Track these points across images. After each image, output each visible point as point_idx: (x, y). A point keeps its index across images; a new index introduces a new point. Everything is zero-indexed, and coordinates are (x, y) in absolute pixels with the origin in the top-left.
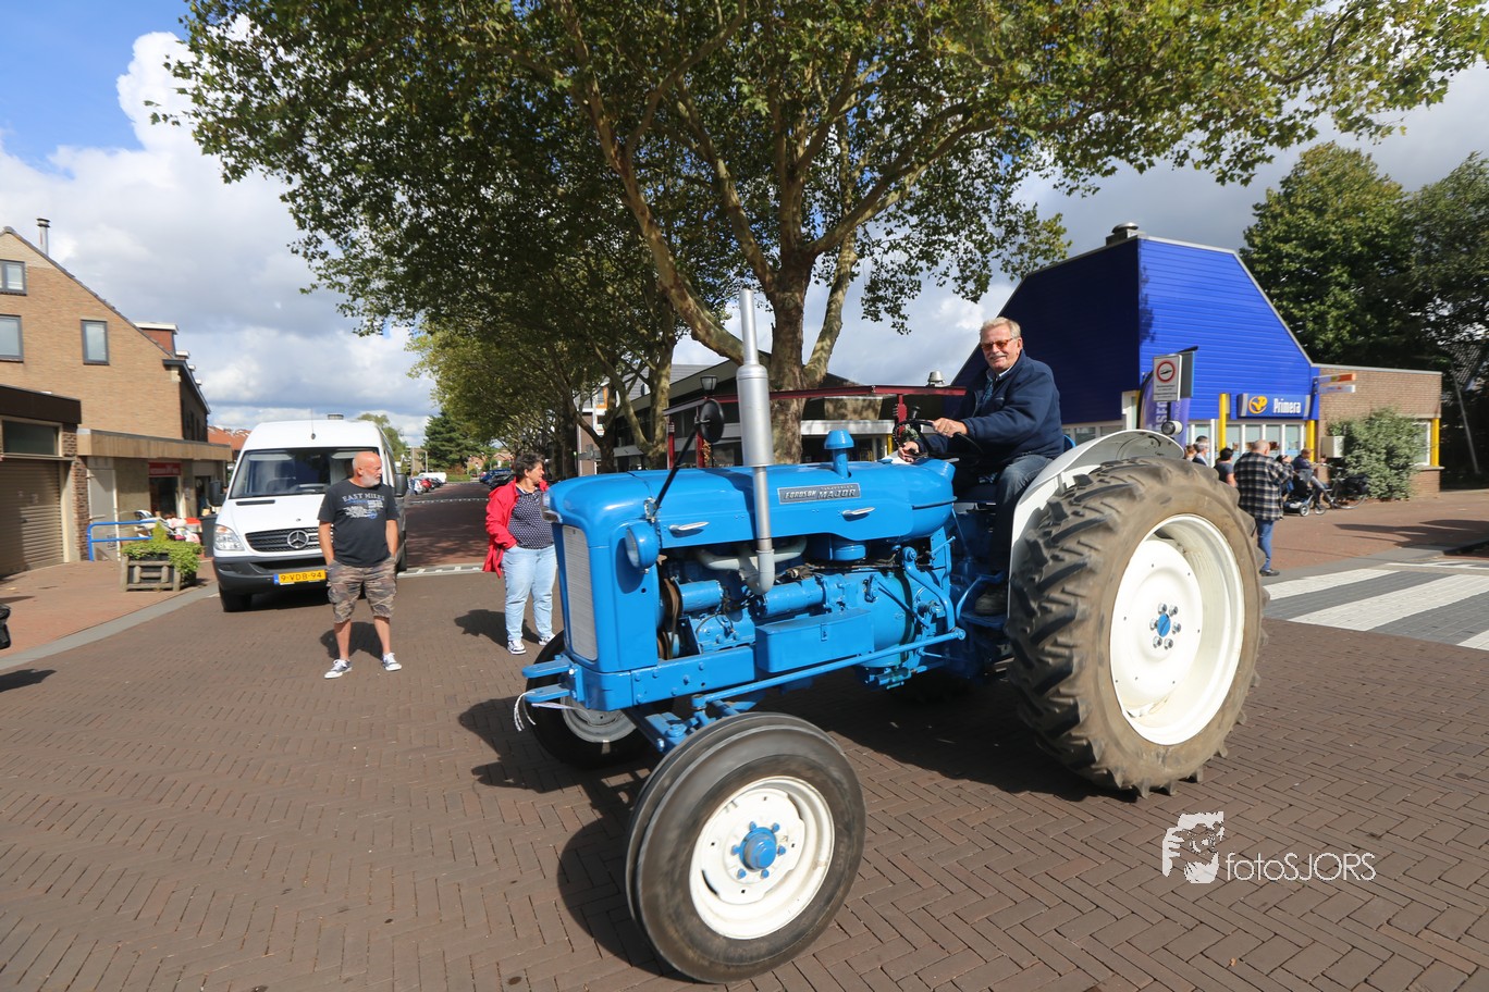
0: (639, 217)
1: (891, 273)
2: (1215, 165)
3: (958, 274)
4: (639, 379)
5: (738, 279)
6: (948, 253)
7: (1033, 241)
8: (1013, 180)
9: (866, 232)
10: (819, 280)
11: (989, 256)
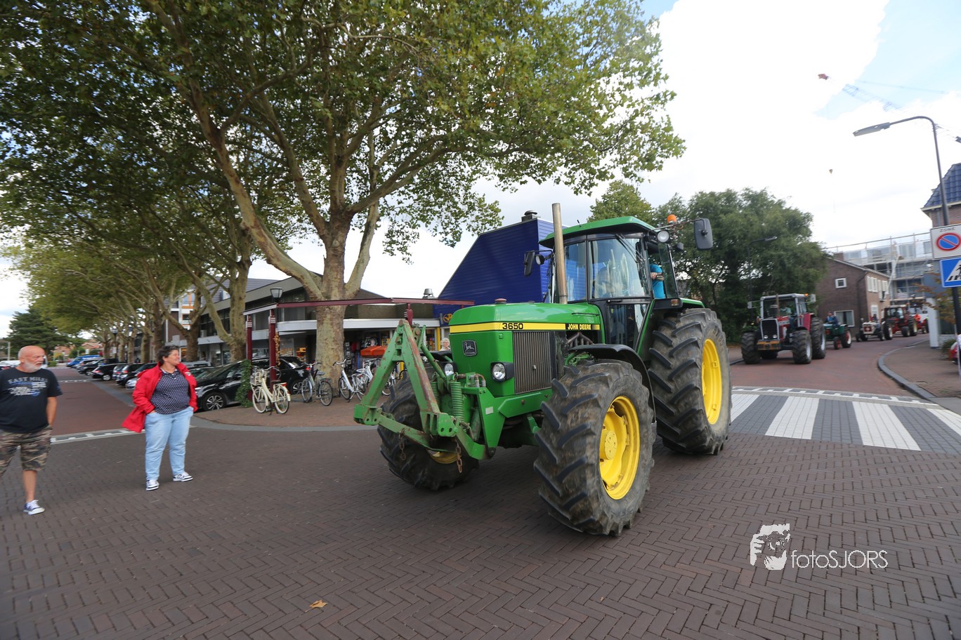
0: (229, 178)
1: (401, 227)
2: (572, 185)
3: (442, 231)
4: (221, 289)
5: (298, 224)
6: (436, 218)
7: (482, 214)
8: (470, 180)
9: (385, 201)
10: (355, 228)
11: (460, 221)
